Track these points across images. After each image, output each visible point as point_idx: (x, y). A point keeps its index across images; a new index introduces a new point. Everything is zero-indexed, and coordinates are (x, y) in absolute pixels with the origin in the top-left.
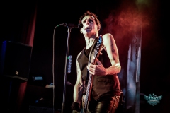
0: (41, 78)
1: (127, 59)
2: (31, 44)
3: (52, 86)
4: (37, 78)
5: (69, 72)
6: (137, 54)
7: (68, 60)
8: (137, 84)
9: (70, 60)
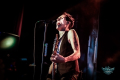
0: (25, 59)
1: (88, 46)
3: (33, 65)
4: (23, 59)
6: (95, 43)
7: (45, 47)
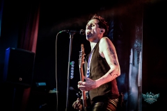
0: (44, 84)
1: (129, 64)
2: (34, 51)
3: (55, 91)
4: (40, 84)
5: (72, 77)
6: (138, 59)
7: (71, 66)
8: (139, 88)
9: (73, 66)
